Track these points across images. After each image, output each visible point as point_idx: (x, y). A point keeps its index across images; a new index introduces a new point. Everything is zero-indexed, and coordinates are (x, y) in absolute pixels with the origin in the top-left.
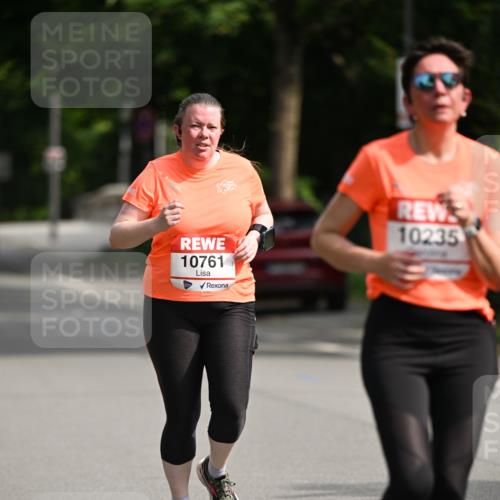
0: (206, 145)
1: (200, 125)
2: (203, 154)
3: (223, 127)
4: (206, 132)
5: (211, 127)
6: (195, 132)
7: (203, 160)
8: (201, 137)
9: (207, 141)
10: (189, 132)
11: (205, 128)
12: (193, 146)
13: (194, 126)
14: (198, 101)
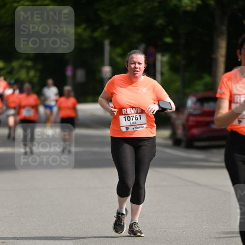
0: (138, 71)
1: (135, 63)
2: (137, 75)
3: (146, 63)
4: (137, 66)
5: (139, 64)
6: (133, 66)
7: (137, 78)
8: (135, 68)
9: (138, 70)
10: (130, 66)
11: (137, 64)
12: (132, 72)
13: (132, 64)
14: (134, 53)
